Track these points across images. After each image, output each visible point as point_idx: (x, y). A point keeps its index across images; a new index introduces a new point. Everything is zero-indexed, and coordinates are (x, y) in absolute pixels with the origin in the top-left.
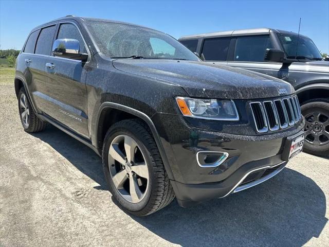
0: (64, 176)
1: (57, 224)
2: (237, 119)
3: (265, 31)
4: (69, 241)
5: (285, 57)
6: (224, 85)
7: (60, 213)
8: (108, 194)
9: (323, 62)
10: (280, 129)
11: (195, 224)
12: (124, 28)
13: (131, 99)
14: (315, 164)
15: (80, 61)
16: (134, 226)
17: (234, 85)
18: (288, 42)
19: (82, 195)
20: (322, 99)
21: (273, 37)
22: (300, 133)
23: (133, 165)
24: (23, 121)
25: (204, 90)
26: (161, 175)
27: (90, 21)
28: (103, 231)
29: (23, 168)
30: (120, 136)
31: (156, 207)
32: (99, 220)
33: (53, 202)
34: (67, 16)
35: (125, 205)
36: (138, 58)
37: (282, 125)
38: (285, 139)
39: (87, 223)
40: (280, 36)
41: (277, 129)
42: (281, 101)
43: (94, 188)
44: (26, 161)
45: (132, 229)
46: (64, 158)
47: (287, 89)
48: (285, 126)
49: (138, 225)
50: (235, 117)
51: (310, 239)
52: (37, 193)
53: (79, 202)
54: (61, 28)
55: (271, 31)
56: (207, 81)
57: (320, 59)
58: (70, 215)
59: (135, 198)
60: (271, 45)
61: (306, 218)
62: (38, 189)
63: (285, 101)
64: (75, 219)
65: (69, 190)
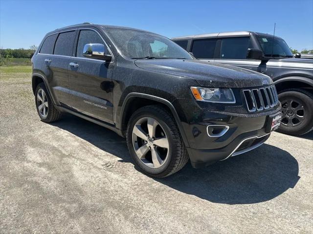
0: (91, 154)
1: (98, 185)
2: (235, 102)
3: (246, 33)
4: (112, 195)
5: (263, 56)
6: (224, 78)
7: (98, 178)
8: (130, 165)
9: (294, 59)
10: (264, 109)
11: (202, 182)
12: (135, 34)
13: (155, 89)
14: (289, 141)
15: (105, 61)
16: (157, 185)
17: (231, 77)
18: (265, 43)
19: (111, 166)
20: (294, 89)
21: (253, 39)
22: (278, 113)
23: (154, 140)
24: (40, 113)
25: (211, 81)
26: (179, 144)
27: (108, 29)
28: (135, 188)
29: (54, 149)
30: (143, 118)
31: (174, 169)
32: (130, 182)
33: (90, 172)
34: (85, 23)
35: (148, 170)
36: (151, 58)
37: (265, 107)
38: (268, 117)
39: (122, 184)
40: (259, 37)
41: (262, 109)
42: (264, 89)
43: (119, 161)
44: (55, 144)
45: (157, 187)
46: (85, 141)
47: (267, 80)
48: (268, 108)
49: (160, 184)
50: (233, 101)
51: (287, 189)
52: (74, 166)
53: (110, 171)
54: (81, 34)
55: (251, 34)
56: (211, 75)
57: (292, 57)
58: (106, 179)
59: (157, 164)
60: (251, 46)
61: (284, 177)
62: (73, 163)
63: (267, 89)
64: (111, 182)
65: (99, 163)
